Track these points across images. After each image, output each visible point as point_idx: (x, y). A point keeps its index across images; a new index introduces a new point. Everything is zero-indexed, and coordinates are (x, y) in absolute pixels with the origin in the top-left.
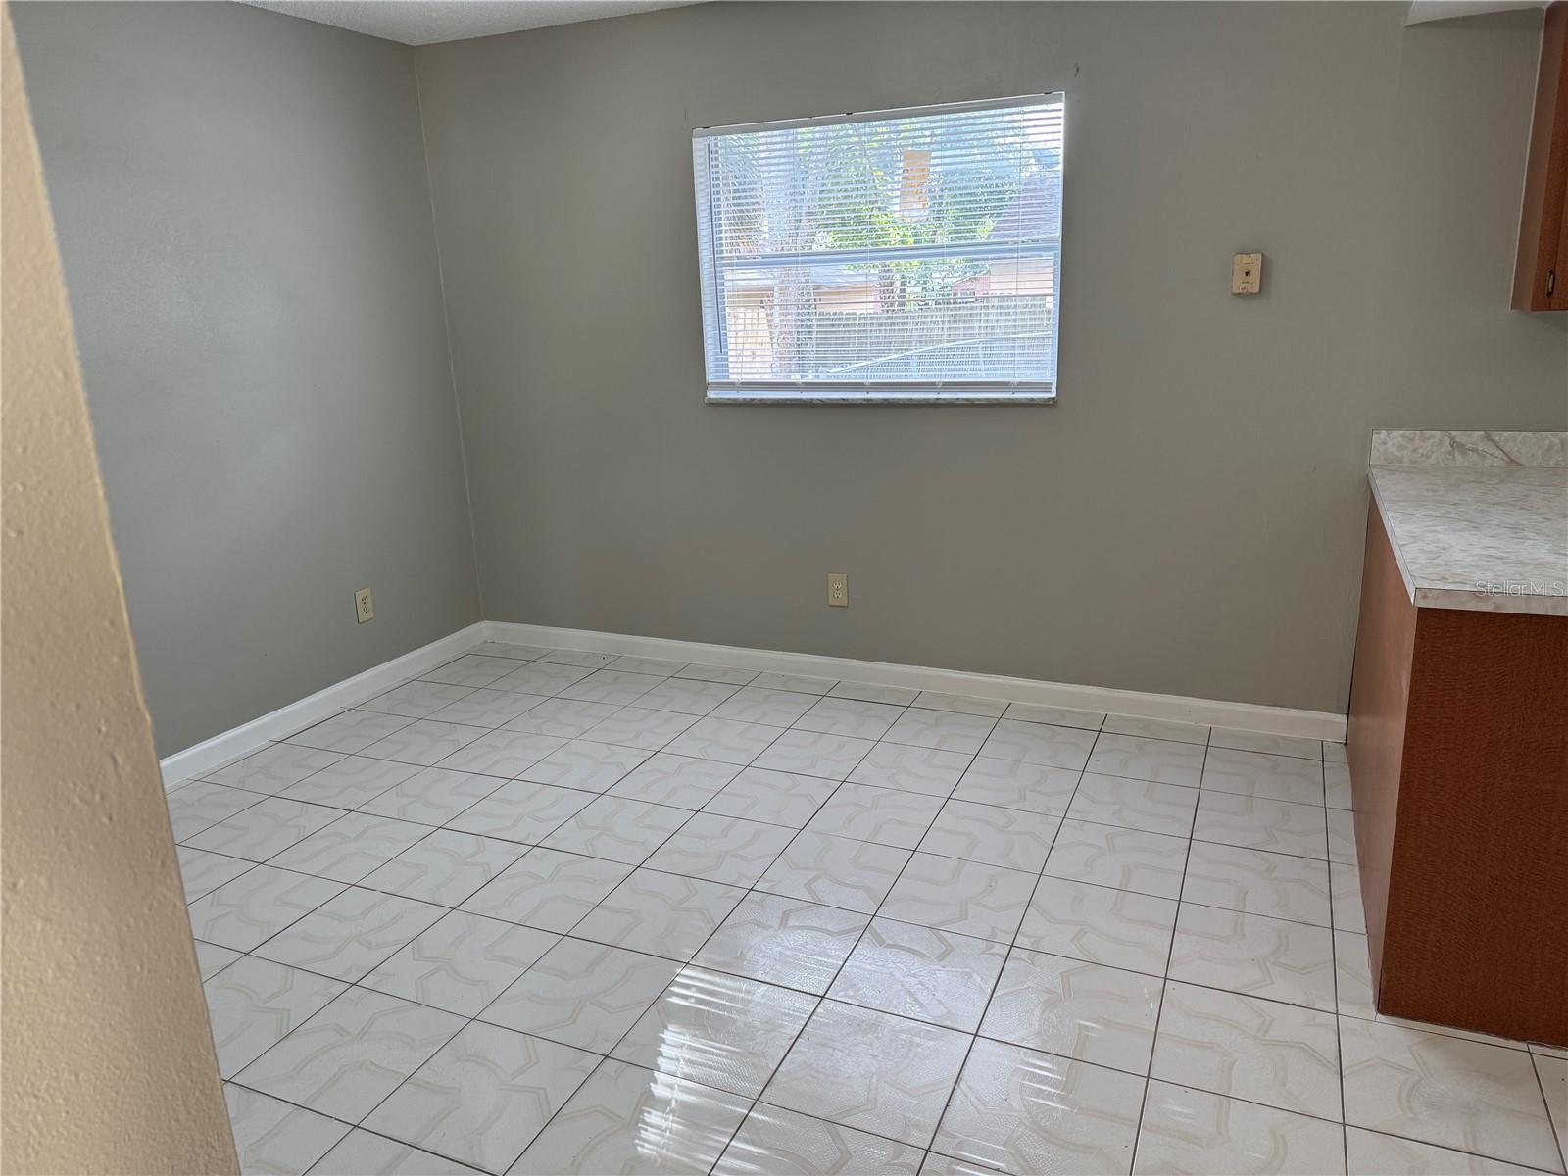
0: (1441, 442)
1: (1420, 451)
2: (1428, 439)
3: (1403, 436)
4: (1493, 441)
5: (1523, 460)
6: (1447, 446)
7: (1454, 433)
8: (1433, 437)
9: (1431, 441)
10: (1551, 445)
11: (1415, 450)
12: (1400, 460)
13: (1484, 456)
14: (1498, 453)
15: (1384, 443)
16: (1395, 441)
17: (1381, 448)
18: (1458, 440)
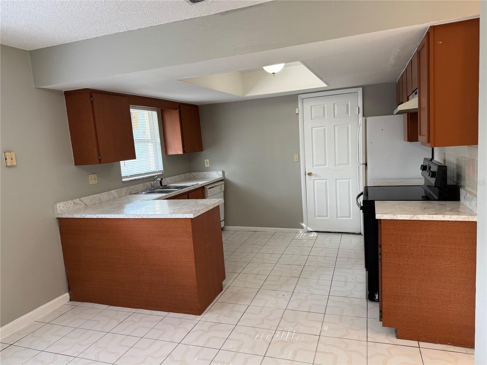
0: (71, 203)
1: (68, 207)
2: (68, 203)
3: (63, 204)
4: (81, 200)
5: (87, 204)
6: (73, 204)
7: (73, 200)
8: (69, 202)
9: (69, 203)
10: (91, 199)
11: (67, 207)
12: (64, 211)
13: (80, 205)
14: (83, 203)
15: (60, 207)
16: (62, 205)
17: (59, 208)
18: (75, 202)
